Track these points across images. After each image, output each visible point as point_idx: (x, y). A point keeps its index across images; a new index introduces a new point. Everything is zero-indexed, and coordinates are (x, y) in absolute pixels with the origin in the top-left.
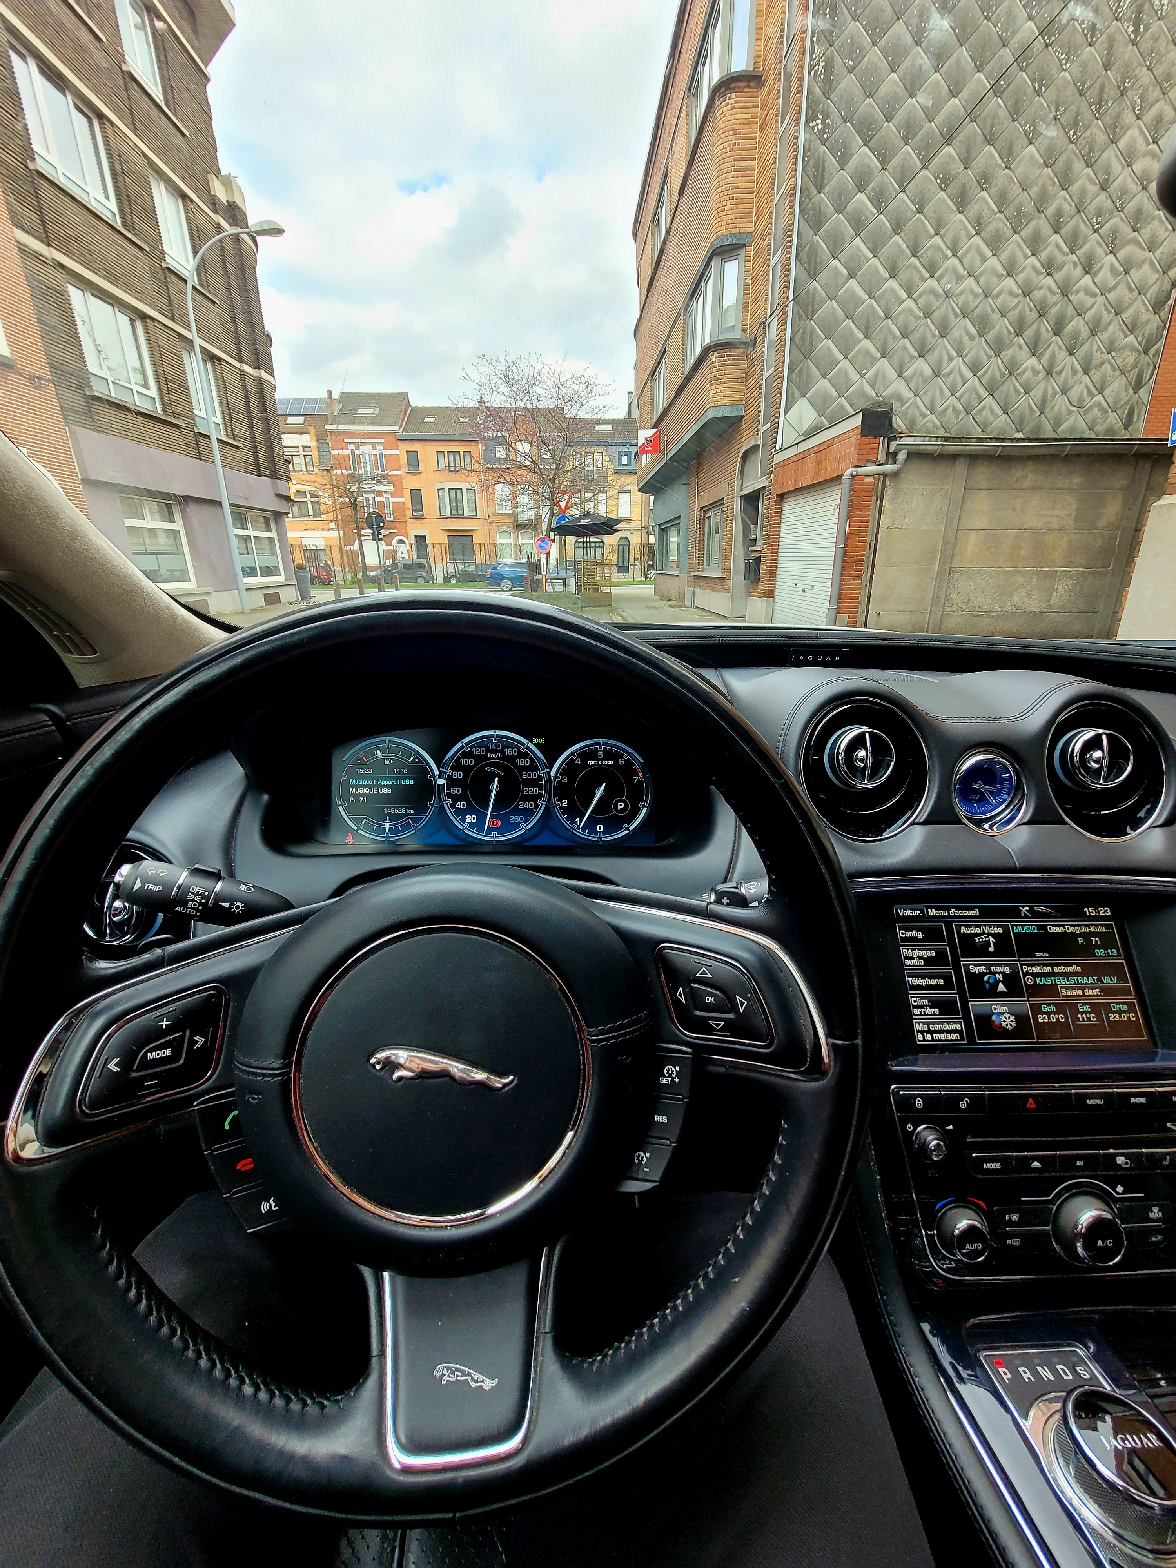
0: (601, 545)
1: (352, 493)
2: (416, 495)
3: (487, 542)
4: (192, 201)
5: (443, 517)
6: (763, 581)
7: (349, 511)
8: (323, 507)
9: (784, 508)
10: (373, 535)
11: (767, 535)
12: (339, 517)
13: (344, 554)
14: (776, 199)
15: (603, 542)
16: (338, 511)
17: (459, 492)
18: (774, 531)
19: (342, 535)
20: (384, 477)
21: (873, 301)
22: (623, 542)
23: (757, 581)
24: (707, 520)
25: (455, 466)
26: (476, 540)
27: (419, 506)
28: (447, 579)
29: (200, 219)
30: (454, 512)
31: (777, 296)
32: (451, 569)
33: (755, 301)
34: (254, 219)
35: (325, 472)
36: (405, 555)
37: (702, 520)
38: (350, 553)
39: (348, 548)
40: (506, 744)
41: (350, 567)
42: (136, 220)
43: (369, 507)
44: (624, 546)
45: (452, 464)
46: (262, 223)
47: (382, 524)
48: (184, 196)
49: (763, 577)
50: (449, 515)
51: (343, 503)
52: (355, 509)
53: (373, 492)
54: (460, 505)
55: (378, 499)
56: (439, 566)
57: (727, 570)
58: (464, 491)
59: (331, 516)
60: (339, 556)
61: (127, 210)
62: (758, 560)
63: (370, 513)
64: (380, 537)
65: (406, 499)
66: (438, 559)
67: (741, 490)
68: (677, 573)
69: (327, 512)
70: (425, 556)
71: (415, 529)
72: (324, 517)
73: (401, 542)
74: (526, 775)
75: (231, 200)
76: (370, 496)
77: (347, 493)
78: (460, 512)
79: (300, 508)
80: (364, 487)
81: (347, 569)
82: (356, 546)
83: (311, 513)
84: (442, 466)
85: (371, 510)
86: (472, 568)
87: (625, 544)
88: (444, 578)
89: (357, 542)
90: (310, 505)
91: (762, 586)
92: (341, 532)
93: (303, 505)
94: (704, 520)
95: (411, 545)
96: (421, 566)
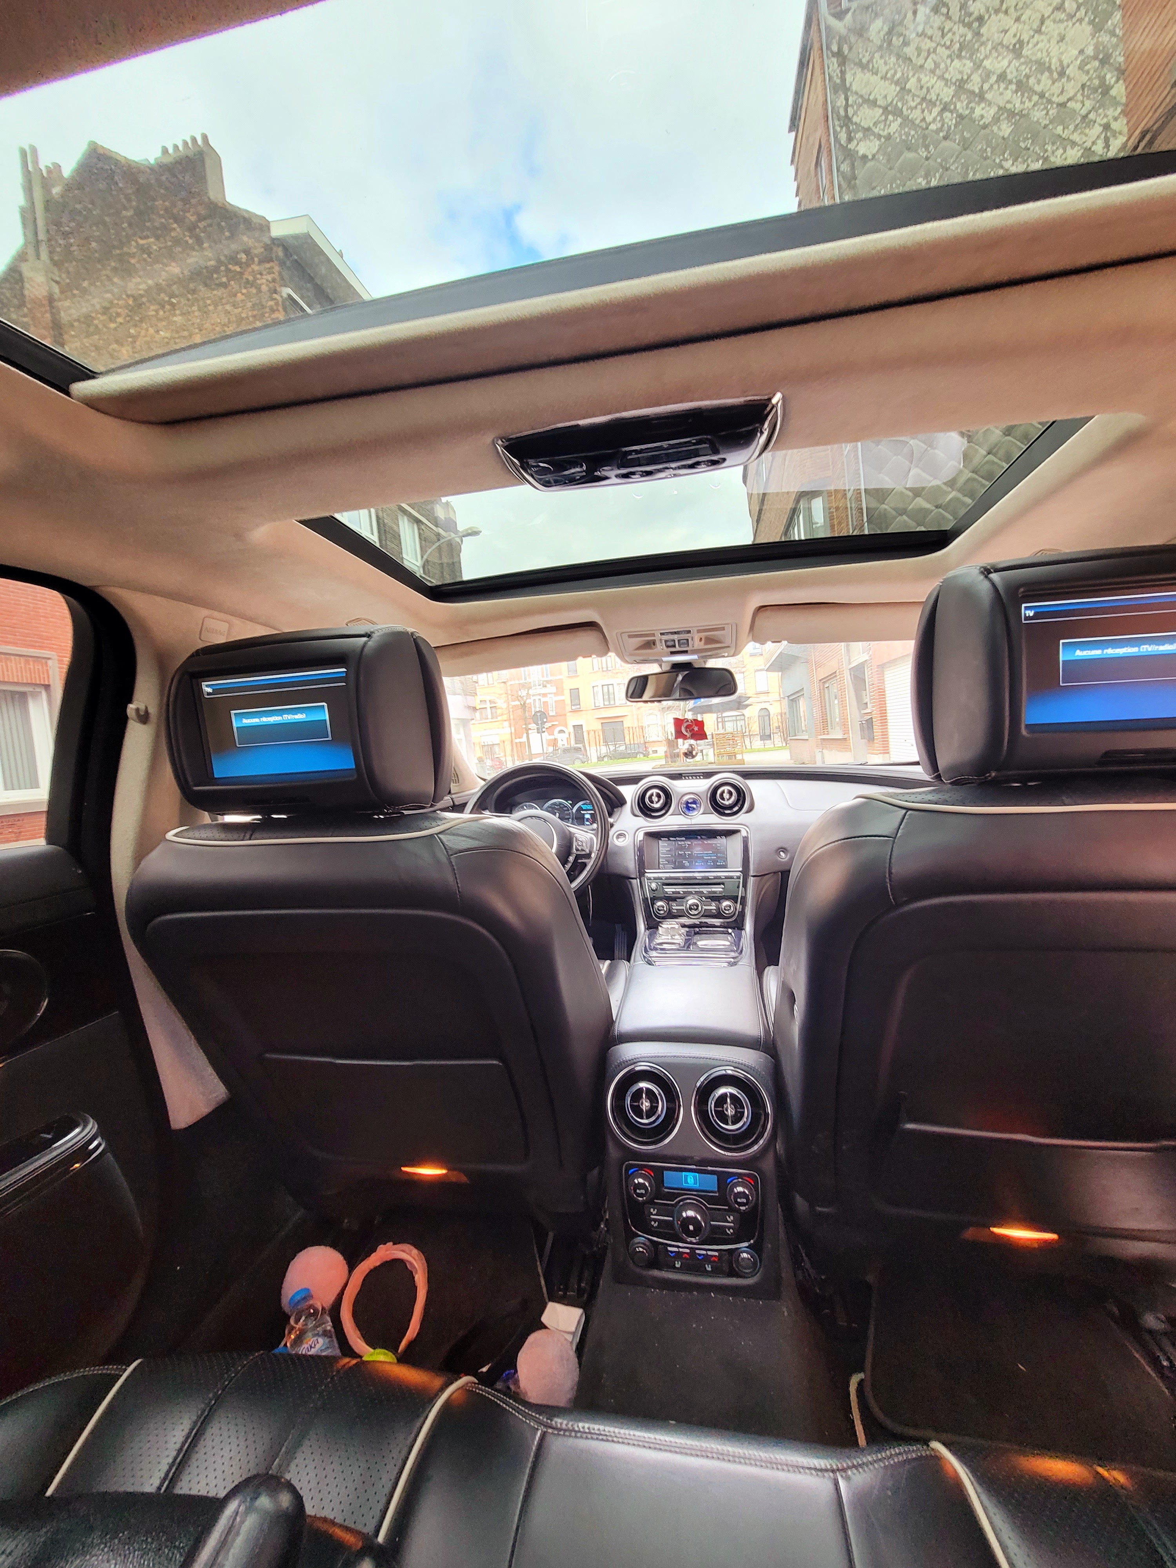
0: (742, 717)
1: (522, 698)
2: (575, 694)
3: (636, 725)
4: (423, 523)
5: (597, 708)
6: (877, 739)
7: (520, 712)
8: (499, 711)
9: (886, 676)
10: (538, 729)
11: (874, 699)
12: (512, 717)
13: (514, 745)
14: (845, 453)
15: (743, 715)
16: (511, 713)
17: (611, 687)
18: (879, 695)
19: (513, 731)
20: (547, 682)
21: (940, 510)
22: (764, 713)
23: (871, 739)
24: (826, 690)
25: (607, 668)
26: (626, 725)
27: (577, 701)
28: (601, 759)
29: (427, 533)
30: (607, 703)
31: (854, 520)
32: (604, 750)
33: (840, 523)
34: (461, 527)
35: (503, 684)
36: (565, 742)
37: (822, 691)
38: (519, 744)
39: (518, 740)
40: (560, 804)
41: (518, 756)
42: (388, 543)
43: (535, 707)
44: (764, 716)
45: (604, 666)
46: (467, 530)
47: (545, 720)
48: (418, 522)
49: (877, 736)
50: (602, 706)
51: (515, 706)
52: (525, 710)
53: (539, 694)
54: (612, 696)
55: (543, 700)
56: (593, 748)
57: (846, 732)
58: (615, 685)
59: (505, 717)
60: (510, 748)
61: (384, 538)
62: (870, 722)
63: (536, 712)
64: (544, 730)
65: (567, 697)
66: (592, 743)
67: (850, 663)
68: (806, 737)
69: (502, 715)
70: (583, 742)
71: (573, 720)
72: (499, 718)
73: (561, 731)
74: (566, 812)
75: (447, 517)
76: (537, 698)
77: (519, 698)
78: (612, 702)
79: (481, 713)
80: (531, 692)
81: (516, 758)
82: (524, 739)
83: (490, 716)
84: (596, 669)
85: (538, 710)
86: (623, 748)
87: (765, 715)
88: (598, 758)
89: (525, 735)
90: (489, 709)
91: (877, 744)
92: (513, 729)
93: (483, 711)
94: (824, 689)
95: (569, 733)
96: (578, 750)
